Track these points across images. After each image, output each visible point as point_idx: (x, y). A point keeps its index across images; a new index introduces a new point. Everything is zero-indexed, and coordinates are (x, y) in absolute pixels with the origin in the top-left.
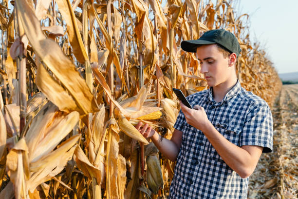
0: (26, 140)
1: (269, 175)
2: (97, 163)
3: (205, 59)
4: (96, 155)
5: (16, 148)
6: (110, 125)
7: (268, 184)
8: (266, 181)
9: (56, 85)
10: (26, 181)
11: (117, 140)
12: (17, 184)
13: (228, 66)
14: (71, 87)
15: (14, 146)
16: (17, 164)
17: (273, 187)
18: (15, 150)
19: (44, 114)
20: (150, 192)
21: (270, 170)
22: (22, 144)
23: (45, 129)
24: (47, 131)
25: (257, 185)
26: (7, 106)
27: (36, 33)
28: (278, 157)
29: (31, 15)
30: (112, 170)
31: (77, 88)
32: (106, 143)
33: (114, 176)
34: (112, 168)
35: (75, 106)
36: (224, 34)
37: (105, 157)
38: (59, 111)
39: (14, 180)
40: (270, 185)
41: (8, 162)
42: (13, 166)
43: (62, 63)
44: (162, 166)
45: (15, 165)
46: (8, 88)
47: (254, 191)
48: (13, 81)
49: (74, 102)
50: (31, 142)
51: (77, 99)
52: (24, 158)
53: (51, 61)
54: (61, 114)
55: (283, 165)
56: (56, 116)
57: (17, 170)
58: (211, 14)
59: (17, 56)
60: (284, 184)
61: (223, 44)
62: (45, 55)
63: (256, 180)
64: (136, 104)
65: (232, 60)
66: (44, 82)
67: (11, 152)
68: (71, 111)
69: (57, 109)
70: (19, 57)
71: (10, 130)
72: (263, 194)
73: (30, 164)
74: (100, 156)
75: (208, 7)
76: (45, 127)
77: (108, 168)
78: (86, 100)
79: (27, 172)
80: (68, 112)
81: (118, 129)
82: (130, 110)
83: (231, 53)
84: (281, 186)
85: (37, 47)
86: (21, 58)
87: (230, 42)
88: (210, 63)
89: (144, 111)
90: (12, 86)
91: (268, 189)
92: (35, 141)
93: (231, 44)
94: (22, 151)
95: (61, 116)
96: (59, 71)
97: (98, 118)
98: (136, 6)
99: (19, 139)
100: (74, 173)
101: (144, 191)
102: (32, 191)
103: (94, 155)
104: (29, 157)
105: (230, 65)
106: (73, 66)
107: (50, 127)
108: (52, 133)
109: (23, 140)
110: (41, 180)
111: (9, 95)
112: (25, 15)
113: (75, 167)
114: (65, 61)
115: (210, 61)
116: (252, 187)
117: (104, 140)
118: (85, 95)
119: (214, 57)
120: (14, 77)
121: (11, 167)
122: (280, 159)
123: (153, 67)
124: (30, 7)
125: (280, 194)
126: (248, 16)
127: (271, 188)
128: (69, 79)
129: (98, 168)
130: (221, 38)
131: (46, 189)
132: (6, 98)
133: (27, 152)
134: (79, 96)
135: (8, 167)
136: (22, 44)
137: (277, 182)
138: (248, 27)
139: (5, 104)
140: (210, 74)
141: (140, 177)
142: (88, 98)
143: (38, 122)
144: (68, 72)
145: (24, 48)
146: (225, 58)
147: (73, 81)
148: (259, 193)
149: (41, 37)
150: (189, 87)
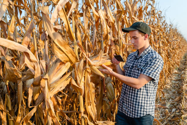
0: (48, 74)
1: (178, 95)
2: (81, 85)
3: (133, 37)
4: (80, 82)
5: (44, 78)
6: (86, 68)
7: (176, 99)
8: (175, 98)
9: (60, 51)
10: (49, 92)
11: (90, 75)
12: (45, 93)
13: (144, 40)
14: (66, 51)
15: (43, 77)
16: (45, 84)
17: (179, 101)
18: (44, 79)
19: (55, 63)
20: (108, 101)
21: (178, 92)
22: (47, 76)
23: (56, 70)
24: (57, 71)
25: (171, 100)
26: (40, 61)
27: (51, 30)
28: (183, 85)
29: (49, 22)
30: (88, 89)
31: (69, 52)
32: (84, 77)
33: (89, 92)
34: (88, 88)
35: (69, 60)
36: (142, 25)
37: (84, 83)
38: (62, 62)
39: (44, 91)
40: (177, 100)
41: (41, 84)
42: (43, 85)
43: (62, 42)
44: (115, 89)
45: (44, 85)
46: (41, 53)
47: (168, 103)
48: (43, 49)
49: (68, 58)
50: (50, 75)
51: (69, 56)
52: (48, 82)
53: (57, 42)
54: (63, 63)
55: (185, 89)
56: (60, 64)
57: (45, 87)
58: (140, 12)
59: (44, 39)
60: (184, 99)
61: (141, 30)
62: (55, 39)
63: (170, 98)
64: (98, 58)
65: (146, 37)
66: (55, 50)
67: (42, 79)
68: (67, 62)
69: (61, 61)
70: (44, 40)
71: (42, 71)
72: (173, 104)
73: (50, 85)
74: (82, 83)
75: (140, 8)
76: (56, 69)
77: (86, 88)
78: (73, 57)
79: (49, 88)
80: (65, 62)
81: (90, 70)
82: (95, 62)
83: (145, 34)
84: (182, 100)
85: (52, 36)
86: (45, 40)
87: (144, 28)
88: (135, 39)
89: (102, 62)
90: (42, 52)
91: (176, 102)
92: (52, 75)
93: (145, 29)
94: (47, 79)
95: (63, 64)
96: (61, 45)
97: (80, 65)
98: (95, 14)
99: (45, 74)
100: (73, 94)
101: (105, 100)
102: (52, 97)
103: (79, 82)
104: (50, 81)
105: (145, 40)
106: (67, 43)
107: (58, 69)
108: (59, 71)
109: (47, 75)
110: (55, 92)
111: (41, 57)
112: (47, 22)
113: (73, 90)
114: (63, 41)
115: (135, 38)
116: (168, 101)
117: (83, 75)
118: (73, 55)
119: (137, 36)
120: (44, 48)
121: (42, 86)
122: (184, 86)
123: (108, 41)
124: (49, 19)
125: (182, 104)
126: (161, 12)
127: (178, 101)
128: (66, 49)
129: (81, 88)
130: (140, 27)
131: (60, 101)
132: (40, 58)
133: (49, 80)
134: (70, 55)
135: (41, 86)
136: (46, 34)
137: (181, 98)
138: (164, 17)
139: (39, 60)
140: (136, 44)
141: (103, 94)
142: (74, 56)
143: (53, 67)
144: (65, 46)
145: (46, 36)
146: (142, 36)
147: (67, 49)
148: (171, 104)
149: (53, 31)
150: (129, 50)
